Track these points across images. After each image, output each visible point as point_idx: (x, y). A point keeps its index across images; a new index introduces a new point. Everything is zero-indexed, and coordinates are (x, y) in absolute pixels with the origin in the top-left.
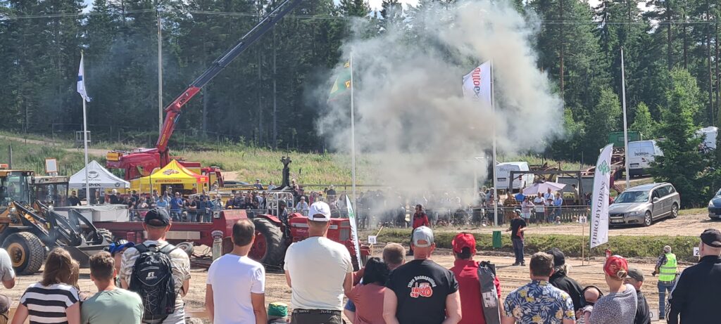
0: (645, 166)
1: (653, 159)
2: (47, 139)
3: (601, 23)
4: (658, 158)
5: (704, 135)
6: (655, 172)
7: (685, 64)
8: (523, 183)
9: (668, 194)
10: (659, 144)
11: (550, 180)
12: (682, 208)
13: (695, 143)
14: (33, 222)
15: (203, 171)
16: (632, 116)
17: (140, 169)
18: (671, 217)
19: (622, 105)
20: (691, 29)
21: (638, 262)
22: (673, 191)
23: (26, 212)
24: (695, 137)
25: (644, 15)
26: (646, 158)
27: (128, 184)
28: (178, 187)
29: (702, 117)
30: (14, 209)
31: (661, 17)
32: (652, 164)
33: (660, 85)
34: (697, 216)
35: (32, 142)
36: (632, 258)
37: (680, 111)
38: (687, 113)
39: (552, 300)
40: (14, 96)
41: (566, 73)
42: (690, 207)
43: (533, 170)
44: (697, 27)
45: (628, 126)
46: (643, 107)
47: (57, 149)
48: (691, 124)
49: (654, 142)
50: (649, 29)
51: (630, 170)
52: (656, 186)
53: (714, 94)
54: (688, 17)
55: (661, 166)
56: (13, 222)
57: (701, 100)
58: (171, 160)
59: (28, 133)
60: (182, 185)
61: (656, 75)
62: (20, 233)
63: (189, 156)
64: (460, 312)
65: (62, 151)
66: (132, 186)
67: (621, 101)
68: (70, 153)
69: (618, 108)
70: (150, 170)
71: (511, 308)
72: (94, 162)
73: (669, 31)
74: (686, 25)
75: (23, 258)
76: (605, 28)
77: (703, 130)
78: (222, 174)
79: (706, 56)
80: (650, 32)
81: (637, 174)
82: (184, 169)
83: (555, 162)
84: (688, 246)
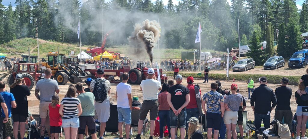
0: (245, 53)
1: (247, 51)
2: (69, 44)
3: (232, 10)
4: (249, 51)
5: (263, 44)
6: (248, 55)
7: (257, 23)
8: (209, 58)
9: (251, 62)
10: (249, 47)
11: (217, 57)
12: (256, 66)
13: (260, 47)
14: (65, 69)
15: (115, 54)
16: (241, 38)
17: (96, 54)
18: (252, 68)
19: (238, 35)
20: (259, 12)
21: (243, 82)
22: (253, 61)
23: (63, 66)
24: (260, 45)
25: (245, 8)
26: (245, 51)
27: (93, 58)
28: (107, 59)
29: (262, 38)
30: (59, 65)
31: (250, 9)
32: (247, 53)
33: (250, 29)
34: (260, 68)
35: (65, 45)
36: (241, 81)
37: (255, 37)
38: (257, 38)
39: (217, 96)
40: (59, 31)
41: (222, 25)
42: (258, 66)
43: (212, 54)
44: (261, 12)
45: (240, 41)
46: (244, 35)
47: (72, 47)
48: (259, 41)
49: (248, 46)
50: (247, 12)
51: (240, 54)
52: (248, 59)
53: (266, 32)
54: (258, 9)
55: (250, 53)
56: (59, 69)
57: (262, 33)
58: (105, 51)
59: (63, 42)
60: (108, 58)
61: (249, 26)
62: (61, 73)
63: (110, 49)
64: (189, 100)
65: (73, 48)
66: (94, 58)
67: (238, 33)
68: (76, 48)
69: (237, 36)
70: (99, 54)
71: (205, 98)
72: (83, 51)
73: (252, 13)
74: (258, 11)
75: (62, 80)
76: (234, 12)
77: (262, 43)
78: (120, 55)
79: (263, 20)
80: (247, 13)
81: (242, 55)
82: (109, 53)
83: (218, 52)
84: (257, 77)
